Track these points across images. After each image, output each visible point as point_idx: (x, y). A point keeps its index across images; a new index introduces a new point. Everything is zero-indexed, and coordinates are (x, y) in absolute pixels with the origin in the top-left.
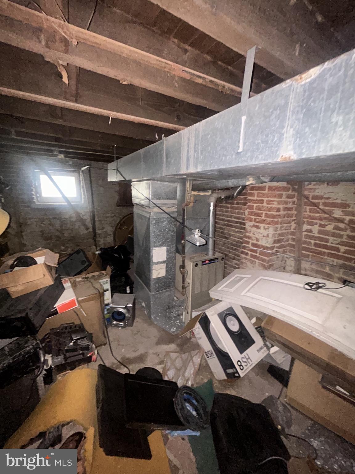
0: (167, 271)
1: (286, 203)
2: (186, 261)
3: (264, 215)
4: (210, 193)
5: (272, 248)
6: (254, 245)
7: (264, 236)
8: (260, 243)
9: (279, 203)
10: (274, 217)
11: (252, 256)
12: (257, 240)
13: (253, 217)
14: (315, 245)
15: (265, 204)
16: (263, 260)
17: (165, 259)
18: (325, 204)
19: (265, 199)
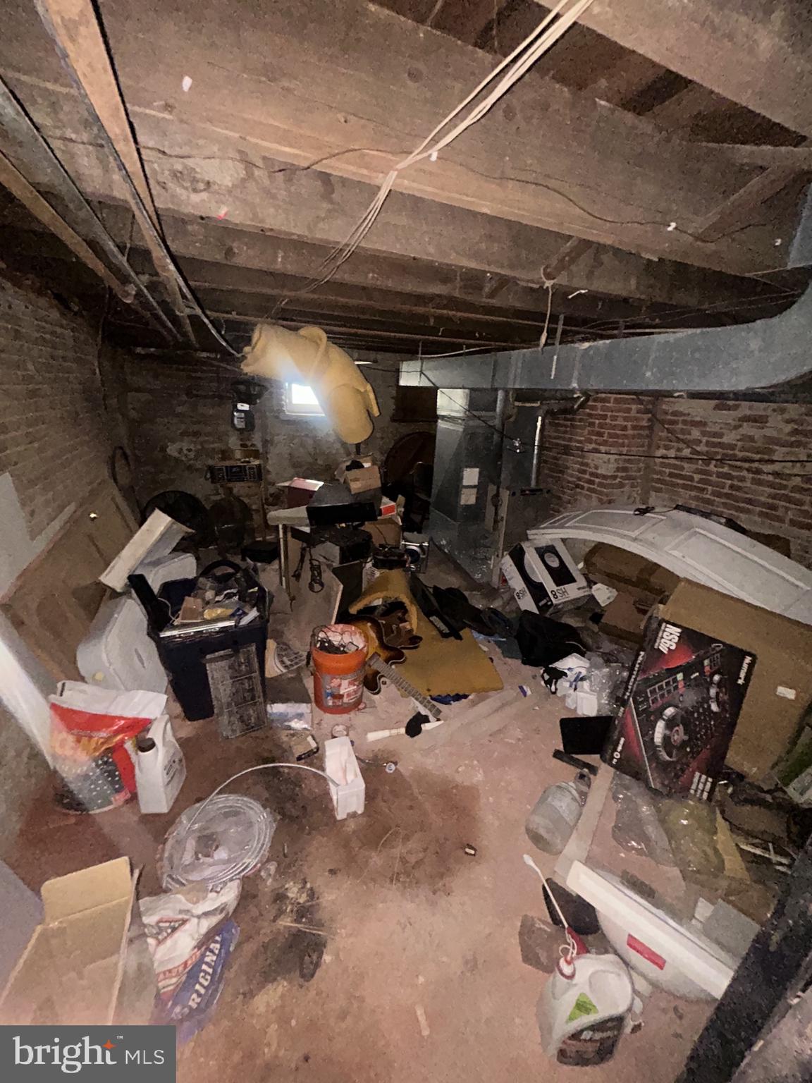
0: (477, 498)
1: (636, 419)
2: (501, 489)
3: (606, 434)
4: (537, 404)
5: (615, 477)
6: (592, 474)
7: (605, 462)
8: (599, 471)
9: (625, 419)
10: (617, 436)
11: (589, 489)
12: (596, 468)
13: (594, 438)
14: (671, 475)
15: (608, 421)
16: (601, 493)
17: (476, 483)
18: (685, 422)
19: (609, 414)
